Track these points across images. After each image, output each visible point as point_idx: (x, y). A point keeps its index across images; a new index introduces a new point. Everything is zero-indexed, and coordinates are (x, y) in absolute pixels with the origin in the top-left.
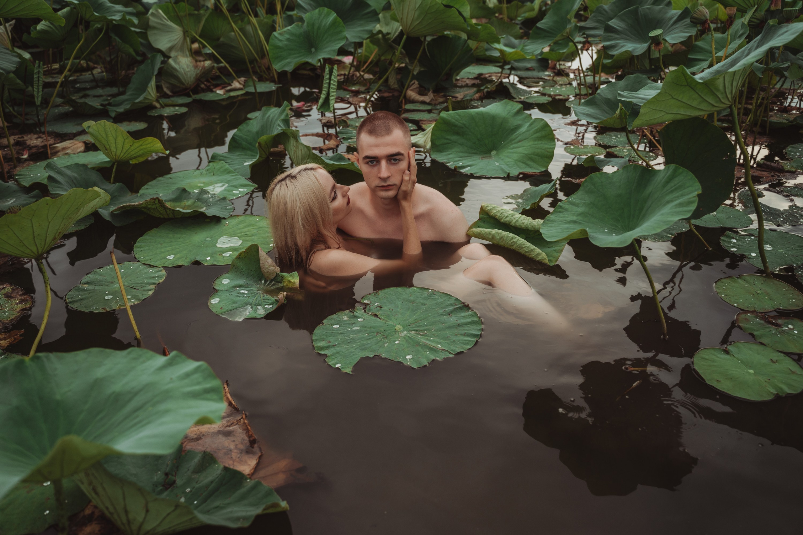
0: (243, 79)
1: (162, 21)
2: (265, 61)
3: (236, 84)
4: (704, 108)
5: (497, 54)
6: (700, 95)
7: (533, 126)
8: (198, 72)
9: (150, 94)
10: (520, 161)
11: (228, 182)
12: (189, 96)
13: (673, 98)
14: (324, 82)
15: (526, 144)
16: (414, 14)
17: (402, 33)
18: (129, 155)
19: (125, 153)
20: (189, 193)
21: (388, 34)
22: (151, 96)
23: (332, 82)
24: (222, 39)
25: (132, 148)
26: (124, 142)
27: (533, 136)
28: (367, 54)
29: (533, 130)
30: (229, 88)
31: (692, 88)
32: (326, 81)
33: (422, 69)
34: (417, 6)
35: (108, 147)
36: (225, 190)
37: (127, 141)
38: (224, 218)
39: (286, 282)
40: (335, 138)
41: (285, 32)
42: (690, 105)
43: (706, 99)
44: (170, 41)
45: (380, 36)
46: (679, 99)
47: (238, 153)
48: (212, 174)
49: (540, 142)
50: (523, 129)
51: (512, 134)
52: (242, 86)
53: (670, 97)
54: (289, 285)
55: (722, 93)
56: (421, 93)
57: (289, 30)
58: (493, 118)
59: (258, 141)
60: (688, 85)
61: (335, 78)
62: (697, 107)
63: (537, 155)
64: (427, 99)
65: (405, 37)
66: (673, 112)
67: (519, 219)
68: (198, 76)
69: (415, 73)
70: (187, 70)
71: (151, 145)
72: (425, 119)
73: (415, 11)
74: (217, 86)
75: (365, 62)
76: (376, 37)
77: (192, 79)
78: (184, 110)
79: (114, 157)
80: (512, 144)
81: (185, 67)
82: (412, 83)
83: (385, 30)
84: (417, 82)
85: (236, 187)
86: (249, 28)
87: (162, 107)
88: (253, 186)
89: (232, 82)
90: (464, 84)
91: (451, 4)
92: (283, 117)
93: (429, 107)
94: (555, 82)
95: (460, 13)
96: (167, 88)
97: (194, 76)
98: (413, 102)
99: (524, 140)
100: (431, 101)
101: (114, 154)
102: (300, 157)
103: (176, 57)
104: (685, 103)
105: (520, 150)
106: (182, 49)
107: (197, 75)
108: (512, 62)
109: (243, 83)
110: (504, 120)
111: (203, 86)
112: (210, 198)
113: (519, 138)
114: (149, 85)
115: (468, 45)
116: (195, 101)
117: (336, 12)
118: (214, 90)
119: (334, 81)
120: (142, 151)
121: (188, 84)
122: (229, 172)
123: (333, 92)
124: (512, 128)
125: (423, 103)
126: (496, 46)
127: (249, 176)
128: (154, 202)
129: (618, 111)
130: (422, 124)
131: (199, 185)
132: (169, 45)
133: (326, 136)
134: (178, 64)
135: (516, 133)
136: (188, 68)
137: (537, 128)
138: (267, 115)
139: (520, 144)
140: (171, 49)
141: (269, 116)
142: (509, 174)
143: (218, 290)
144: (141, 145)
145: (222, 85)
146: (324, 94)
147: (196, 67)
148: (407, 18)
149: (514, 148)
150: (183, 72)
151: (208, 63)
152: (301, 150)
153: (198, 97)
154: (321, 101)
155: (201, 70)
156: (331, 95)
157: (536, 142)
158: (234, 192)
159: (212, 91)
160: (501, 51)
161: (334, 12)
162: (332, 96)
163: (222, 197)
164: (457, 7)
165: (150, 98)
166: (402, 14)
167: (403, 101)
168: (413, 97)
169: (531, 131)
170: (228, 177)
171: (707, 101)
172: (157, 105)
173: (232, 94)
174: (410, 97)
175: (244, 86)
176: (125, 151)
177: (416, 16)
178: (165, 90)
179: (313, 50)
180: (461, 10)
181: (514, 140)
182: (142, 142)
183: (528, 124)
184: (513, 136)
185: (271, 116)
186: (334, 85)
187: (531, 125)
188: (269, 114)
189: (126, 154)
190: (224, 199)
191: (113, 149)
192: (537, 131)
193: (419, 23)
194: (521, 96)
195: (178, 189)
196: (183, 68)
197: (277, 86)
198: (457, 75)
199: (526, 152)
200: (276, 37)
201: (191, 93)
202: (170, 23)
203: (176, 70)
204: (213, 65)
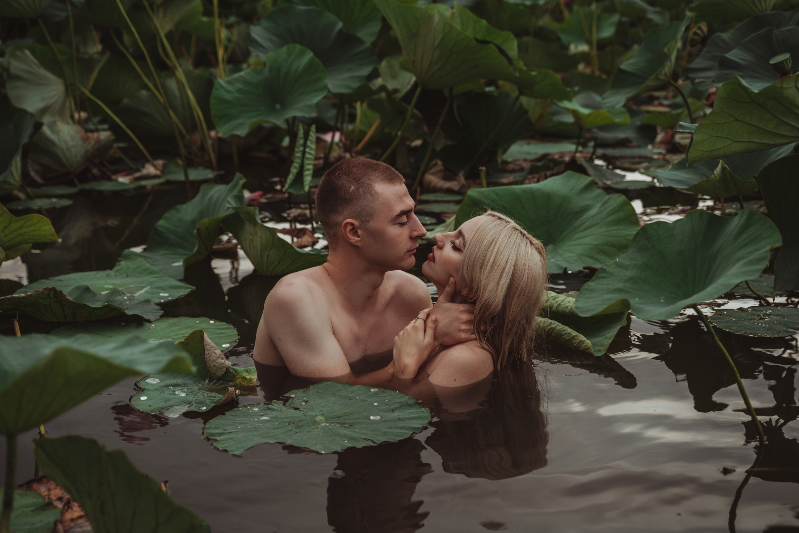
0: (160, 162)
1: (31, 67)
2: (197, 137)
3: (150, 169)
5: (569, 119)
6: (774, 115)
7: (607, 206)
8: (89, 147)
9: (12, 174)
10: (586, 256)
11: (150, 283)
12: (73, 185)
13: (736, 120)
14: (296, 150)
15: (595, 230)
16: (432, 56)
17: (415, 85)
20: (94, 294)
21: (396, 91)
22: (14, 179)
23: (307, 150)
24: (126, 101)
28: (363, 128)
29: (607, 211)
30: (137, 175)
31: (760, 106)
32: (298, 148)
33: (449, 143)
34: (437, 42)
36: (147, 292)
37: (1, 219)
38: (149, 321)
39: (240, 379)
40: (310, 234)
41: (235, 79)
45: (383, 95)
46: (746, 121)
47: (162, 252)
48: (125, 275)
49: (616, 228)
50: (592, 212)
51: (576, 219)
52: (158, 172)
53: (732, 119)
54: (243, 383)
56: (446, 178)
57: (241, 76)
58: (548, 197)
59: (197, 226)
61: (312, 144)
62: (776, 132)
63: (612, 245)
64: (454, 185)
65: (419, 89)
66: (742, 140)
67: (562, 301)
68: (89, 153)
69: (438, 148)
70: (71, 143)
72: (449, 211)
73: (435, 49)
74: (117, 172)
75: (359, 142)
76: (375, 97)
77: (79, 158)
78: (66, 202)
80: (576, 233)
81: (68, 138)
82: (433, 162)
83: (391, 86)
84: (440, 163)
85: (163, 289)
87: (30, 197)
88: (188, 288)
89: (143, 167)
90: (517, 168)
91: (489, 39)
92: (235, 192)
93: (458, 198)
94: (668, 162)
95: (502, 52)
96: (36, 171)
97: (82, 153)
98: (435, 190)
99: (594, 225)
100: (461, 188)
102: (259, 249)
103: (55, 122)
105: (588, 240)
106: (61, 113)
107: (86, 152)
108: (595, 130)
109: (160, 168)
110: (565, 200)
111: (95, 171)
112: (126, 300)
113: (587, 224)
114: (14, 163)
115: (521, 106)
116: (83, 193)
117: (313, 50)
118: (114, 177)
119: (311, 149)
121: (71, 166)
122: (151, 273)
123: (309, 164)
124: (576, 210)
125: (449, 191)
126: (566, 104)
127: (182, 278)
128: (49, 295)
129: (718, 170)
130: (446, 217)
131: (107, 286)
133: (296, 232)
134: (57, 133)
135: (582, 218)
136: (72, 140)
137: (611, 208)
138: (209, 196)
139: (587, 232)
140: (44, 111)
141: (212, 196)
142: (565, 270)
143: (145, 389)
144: (21, 227)
145: (128, 171)
146: (296, 168)
147: (85, 140)
148: (422, 62)
149: (578, 239)
150: (64, 146)
151: (105, 135)
152: (261, 237)
153: (88, 186)
154: (290, 178)
155: (94, 145)
156: (305, 168)
157: (611, 228)
158: (161, 294)
159: (110, 179)
160: (575, 113)
161: (309, 51)
162: (308, 170)
163: (143, 300)
164: (498, 42)
165: (12, 181)
167: (419, 190)
168: (433, 184)
169: (605, 212)
170: (150, 278)
172: (22, 195)
173: (143, 183)
174: (430, 182)
175: (162, 172)
178: (33, 174)
179: (278, 106)
180: (504, 47)
181: (579, 227)
182: (24, 222)
183: (599, 205)
184: (579, 222)
185: (216, 196)
186: (310, 154)
187: (604, 204)
188: (212, 193)
190: (148, 301)
192: (613, 212)
193: (440, 68)
194: (607, 180)
195: (78, 288)
196: (64, 141)
197: (216, 173)
198: (505, 151)
199: (595, 243)
200: (222, 86)
201: (76, 181)
202: (43, 72)
203: (53, 143)
204: (113, 137)
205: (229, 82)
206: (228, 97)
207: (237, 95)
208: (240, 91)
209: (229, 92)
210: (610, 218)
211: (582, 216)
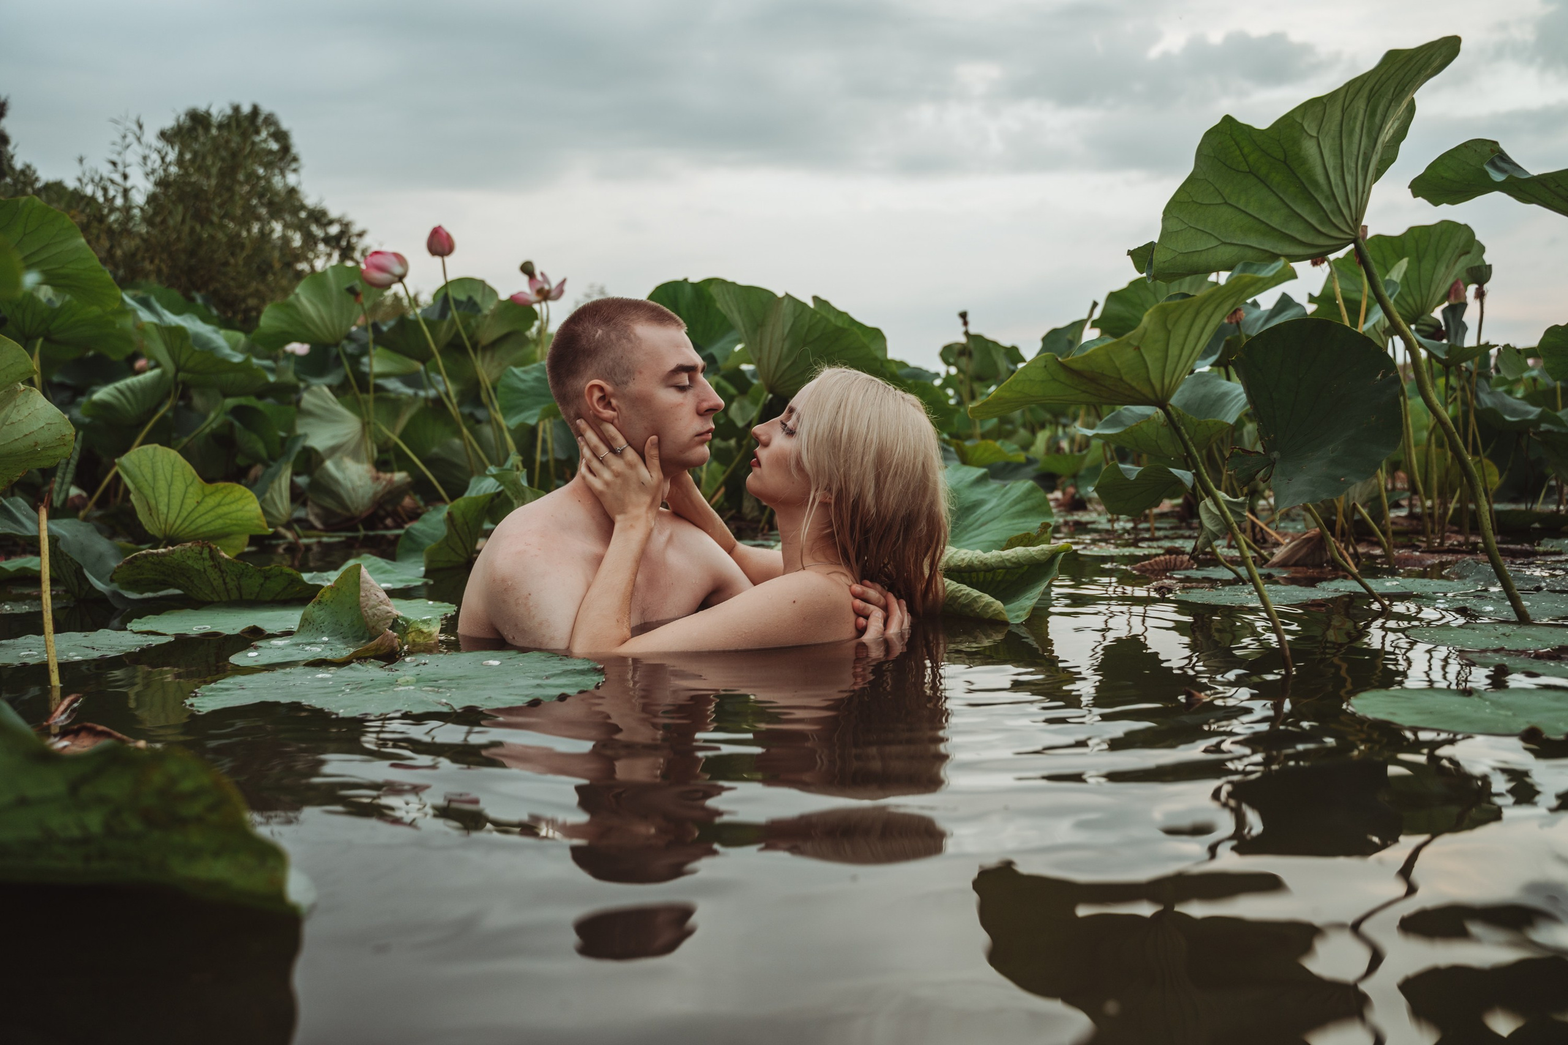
1: (326, 402)
4: (1298, 236)
6: (1281, 199)
7: (1007, 496)
8: (380, 488)
13: (1226, 203)
15: (995, 525)
16: (782, 348)
18: (193, 527)
19: (185, 520)
22: (278, 509)
24: (435, 449)
25: (201, 509)
26: (186, 493)
27: (1009, 512)
29: (1008, 502)
31: (1262, 181)
35: (152, 502)
37: (191, 489)
41: (533, 368)
42: (1267, 225)
43: (1299, 211)
44: (334, 437)
46: (1241, 205)
49: (1023, 520)
50: (987, 507)
51: (967, 516)
53: (1219, 200)
55: (1327, 199)
60: (1250, 172)
62: (1283, 230)
66: (1235, 241)
68: (379, 496)
70: (358, 484)
71: (239, 505)
73: (784, 340)
77: (366, 500)
79: (163, 526)
80: (969, 532)
81: (355, 478)
86: (487, 431)
96: (317, 516)
97: (371, 494)
99: (992, 521)
101: (162, 518)
103: (341, 461)
104: (1255, 218)
106: (355, 456)
107: (375, 494)
114: (276, 485)
120: (220, 521)
121: (356, 509)
124: (967, 505)
127: (421, 575)
132: (331, 443)
134: (342, 470)
135: (976, 514)
136: (360, 479)
137: (1015, 497)
139: (983, 529)
140: (333, 450)
144: (220, 504)
147: (376, 481)
148: (770, 352)
149: (970, 538)
150: (349, 485)
151: (400, 476)
155: (385, 486)
157: (1015, 521)
166: (761, 350)
169: (1005, 505)
171: (1300, 216)
176: (184, 514)
177: (785, 350)
178: (312, 518)
181: (970, 526)
182: (222, 495)
183: (998, 496)
184: (972, 518)
189: (187, 523)
191: (163, 508)
192: (1017, 502)
193: (790, 366)
196: (351, 481)
199: (995, 538)
200: (514, 375)
201: (360, 527)
202: (340, 408)
203: (336, 481)
204: (409, 479)
205: (525, 372)
206: (522, 386)
207: (532, 384)
208: (537, 379)
209: (523, 381)
210: (1014, 509)
211: (975, 512)
